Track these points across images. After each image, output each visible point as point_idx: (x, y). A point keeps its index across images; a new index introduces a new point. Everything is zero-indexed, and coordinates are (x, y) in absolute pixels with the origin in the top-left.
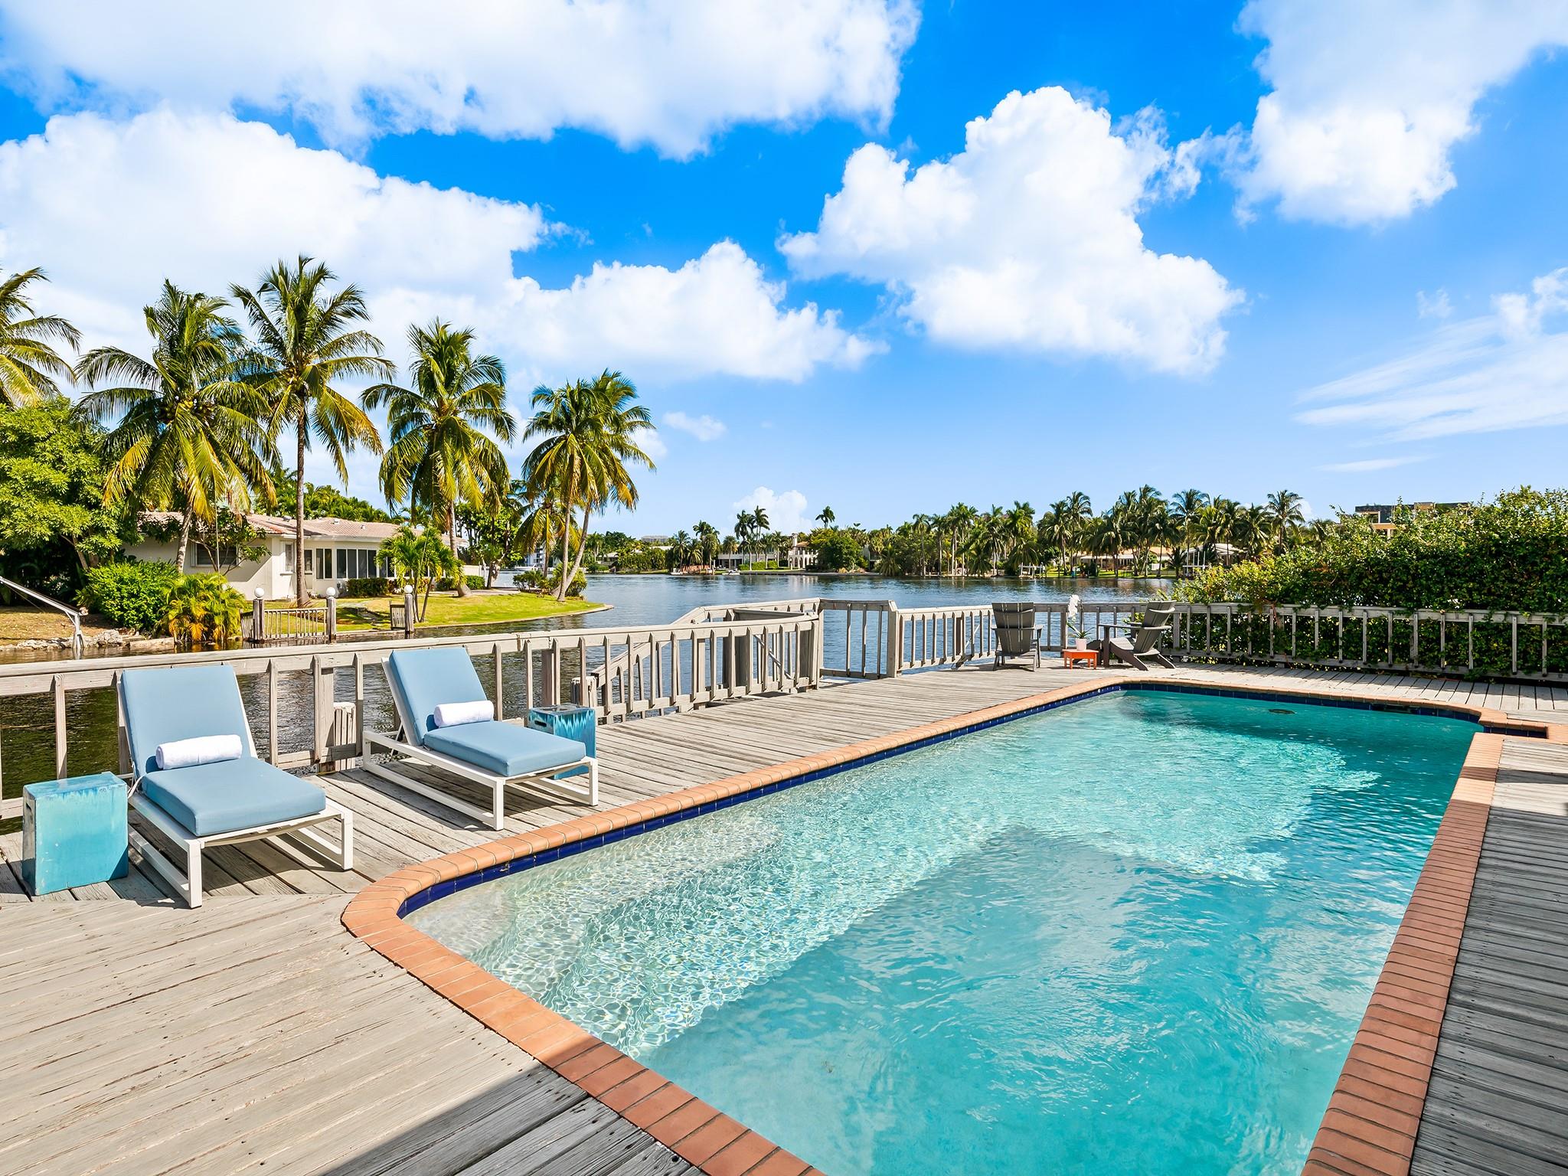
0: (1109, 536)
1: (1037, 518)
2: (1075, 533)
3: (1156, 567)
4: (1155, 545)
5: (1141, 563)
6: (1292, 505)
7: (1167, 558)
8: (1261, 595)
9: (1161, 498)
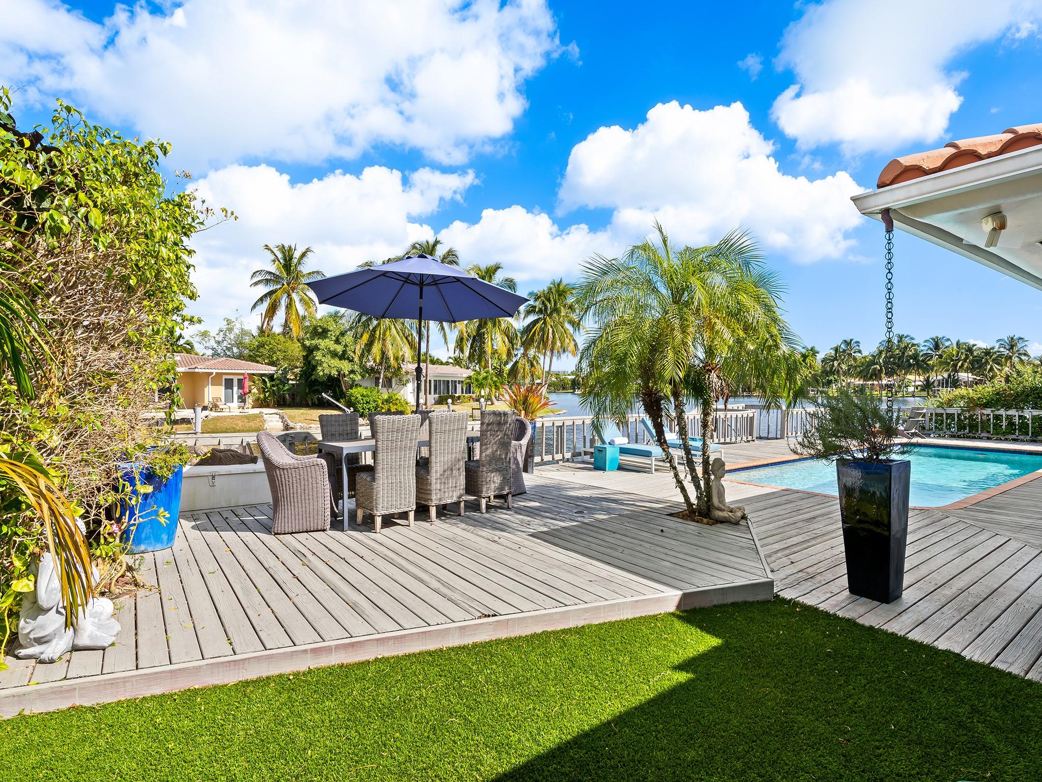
0: (876, 368)
1: (820, 357)
2: (850, 367)
3: (911, 389)
4: (911, 374)
5: (900, 387)
6: (1019, 346)
7: (920, 383)
8: (974, 404)
9: (915, 342)
